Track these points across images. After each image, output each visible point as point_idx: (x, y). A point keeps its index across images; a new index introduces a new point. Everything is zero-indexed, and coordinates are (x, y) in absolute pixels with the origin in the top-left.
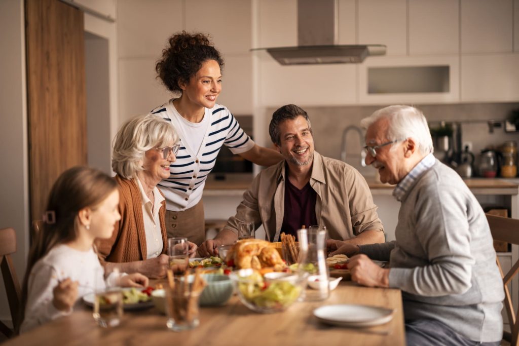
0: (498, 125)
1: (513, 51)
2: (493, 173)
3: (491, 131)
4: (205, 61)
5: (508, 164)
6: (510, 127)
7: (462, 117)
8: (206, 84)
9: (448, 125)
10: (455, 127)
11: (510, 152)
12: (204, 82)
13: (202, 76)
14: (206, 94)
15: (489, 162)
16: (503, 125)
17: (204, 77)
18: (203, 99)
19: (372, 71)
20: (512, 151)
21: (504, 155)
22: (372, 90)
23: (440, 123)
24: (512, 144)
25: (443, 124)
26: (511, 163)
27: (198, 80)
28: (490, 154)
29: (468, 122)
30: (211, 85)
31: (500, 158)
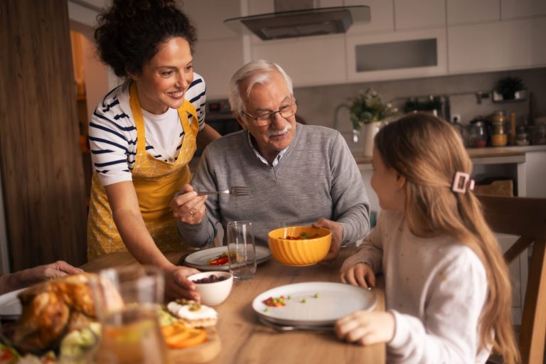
0: (485, 96)
1: (500, 20)
2: (484, 142)
3: (479, 102)
4: (163, 41)
5: (498, 133)
6: (497, 97)
7: (450, 90)
8: (167, 76)
9: (437, 99)
10: (443, 100)
11: (499, 121)
12: (164, 73)
13: (160, 65)
14: (169, 90)
15: (478, 132)
16: (490, 95)
17: (163, 67)
18: (164, 96)
19: (359, 49)
20: (501, 120)
21: (494, 124)
22: (360, 68)
23: (428, 97)
24: (501, 113)
25: (432, 98)
26: (501, 132)
27: (153, 71)
28: (479, 124)
29: (455, 94)
30: (176, 78)
31: (489, 128)
